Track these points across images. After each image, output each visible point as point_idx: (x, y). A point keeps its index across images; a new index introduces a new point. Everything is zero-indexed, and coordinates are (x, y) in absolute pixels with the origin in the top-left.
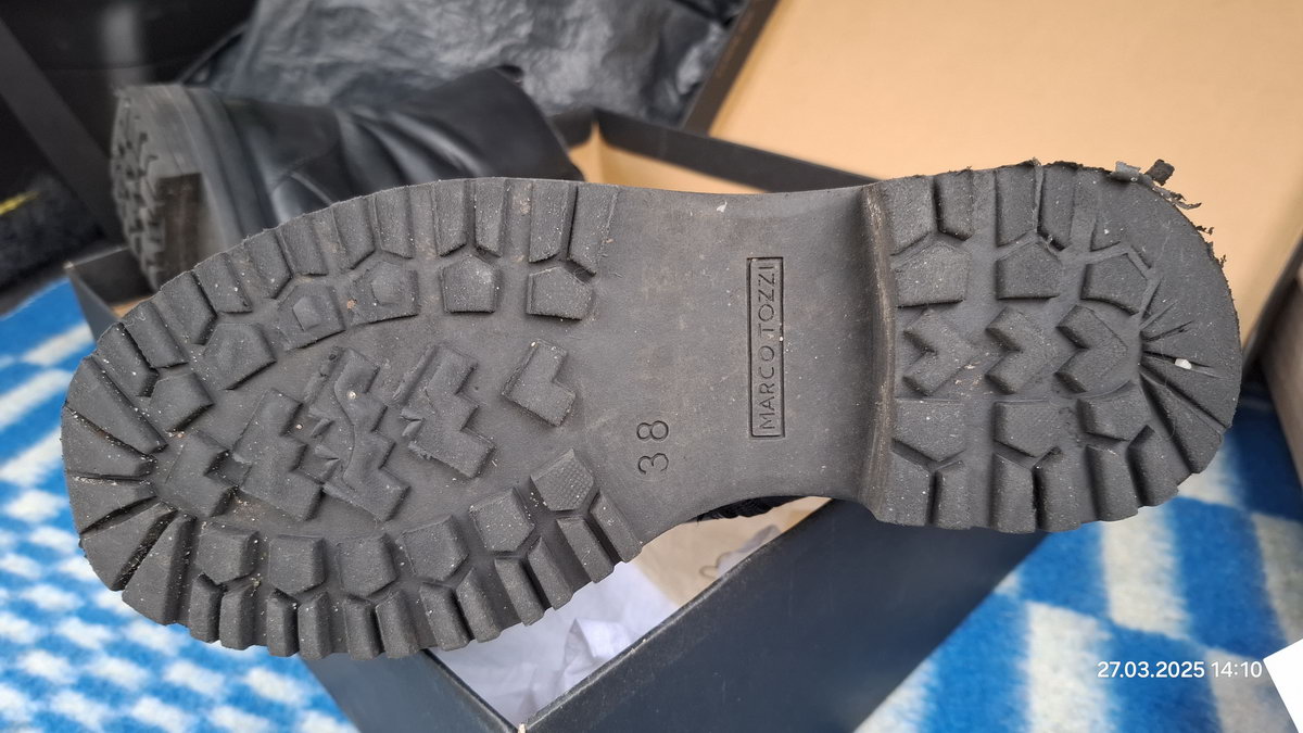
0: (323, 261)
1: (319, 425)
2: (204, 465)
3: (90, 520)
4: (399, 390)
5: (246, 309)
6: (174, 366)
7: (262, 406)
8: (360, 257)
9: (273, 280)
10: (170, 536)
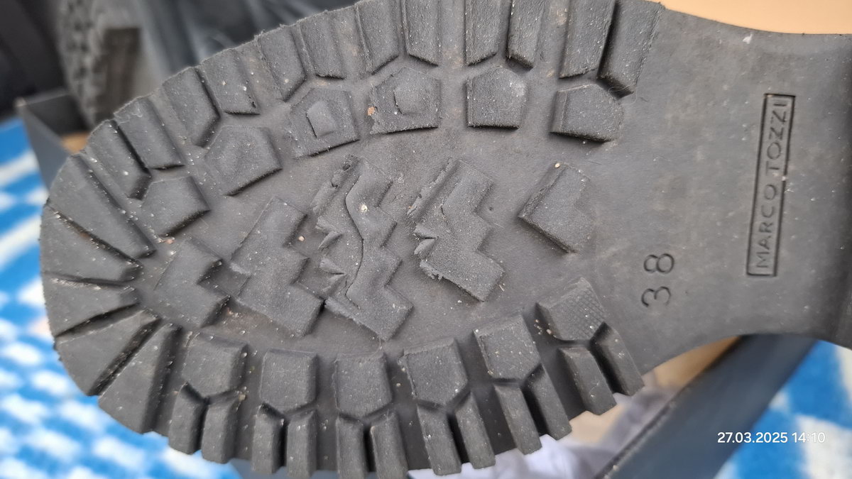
0: (342, 62)
1: (327, 239)
2: (197, 273)
3: (67, 323)
4: (415, 205)
5: (254, 110)
6: (171, 168)
7: (266, 214)
8: (384, 61)
9: (286, 81)
10: (154, 345)
